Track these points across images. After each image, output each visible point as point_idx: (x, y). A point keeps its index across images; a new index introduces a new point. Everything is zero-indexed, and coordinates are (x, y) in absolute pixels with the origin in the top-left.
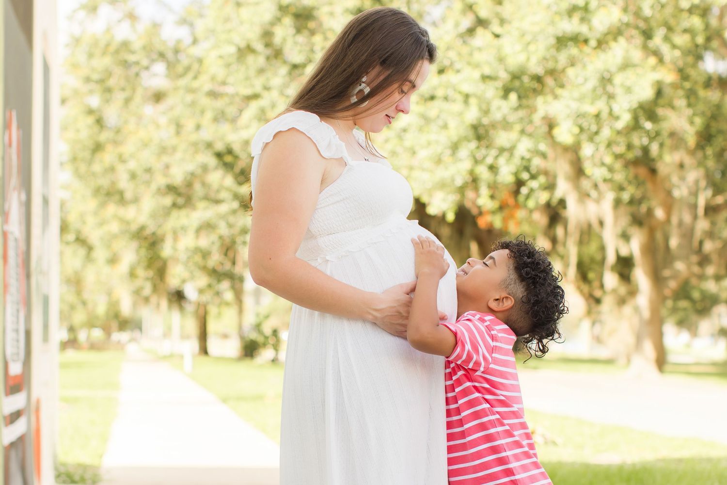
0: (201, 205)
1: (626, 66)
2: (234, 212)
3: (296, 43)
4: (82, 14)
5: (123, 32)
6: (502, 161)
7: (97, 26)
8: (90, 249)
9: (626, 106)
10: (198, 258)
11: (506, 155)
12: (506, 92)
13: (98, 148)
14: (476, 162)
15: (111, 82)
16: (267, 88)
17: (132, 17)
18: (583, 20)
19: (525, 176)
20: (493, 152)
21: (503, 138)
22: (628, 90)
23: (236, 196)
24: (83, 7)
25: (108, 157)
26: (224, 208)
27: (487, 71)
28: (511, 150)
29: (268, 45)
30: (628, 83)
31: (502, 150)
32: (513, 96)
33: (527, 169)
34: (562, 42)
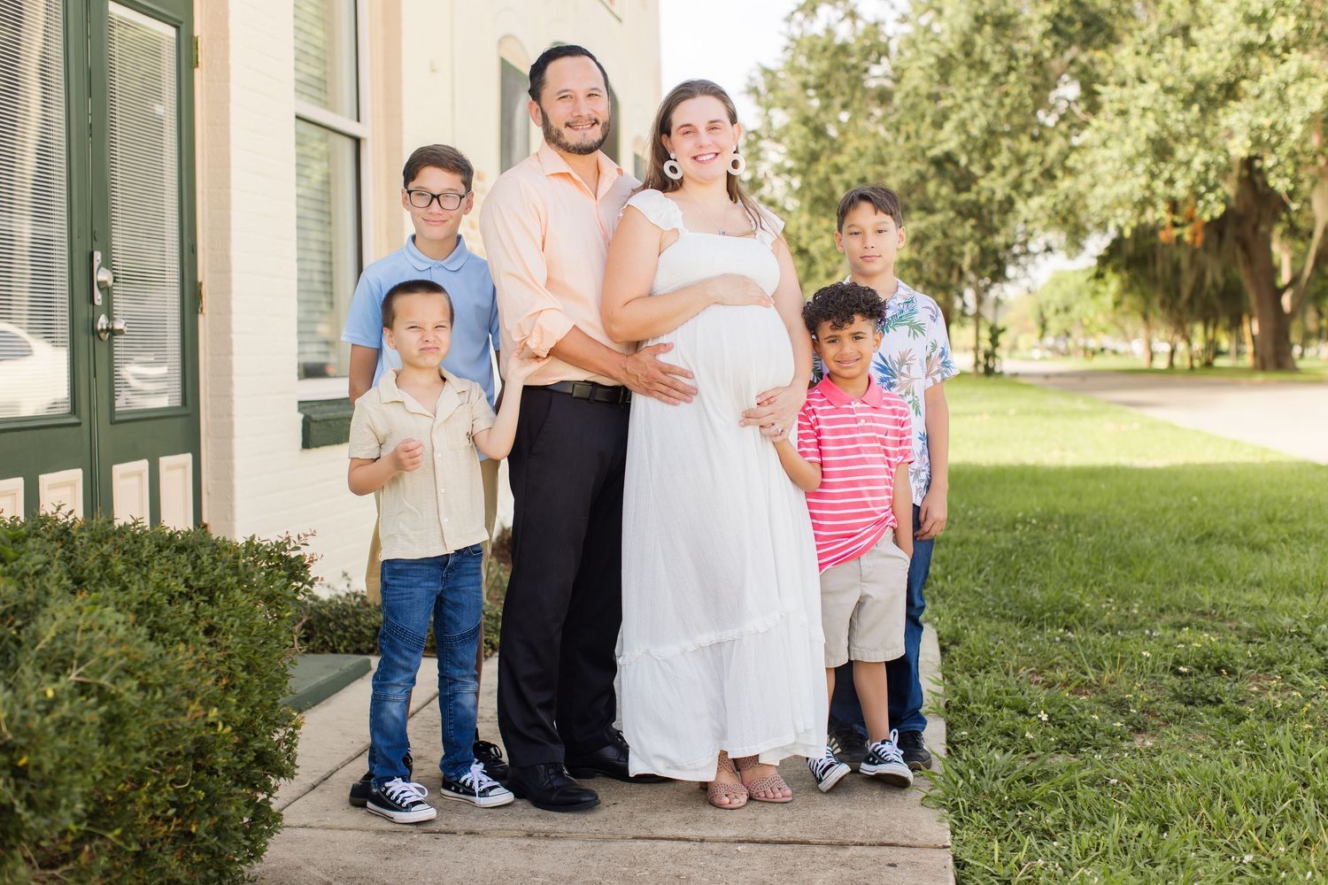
0: (915, 215)
1: (1303, 75)
2: (952, 221)
3: (994, 52)
4: (799, 16)
5: (844, 32)
6: (1178, 175)
7: (817, 27)
8: (812, 262)
9: (1299, 118)
10: (912, 272)
11: (1183, 169)
12: (1187, 103)
13: (814, 157)
14: (1153, 176)
15: (830, 87)
16: (968, 100)
17: (852, 15)
18: (1260, 29)
19: (1202, 189)
20: (1171, 166)
21: (1181, 153)
22: (1302, 101)
23: (953, 205)
24: (801, 8)
25: (822, 168)
26: (938, 218)
27: (1169, 82)
28: (1188, 163)
29: (968, 54)
30: (1301, 94)
31: (1181, 164)
32: (1196, 108)
33: (1205, 182)
34: (1248, 48)
